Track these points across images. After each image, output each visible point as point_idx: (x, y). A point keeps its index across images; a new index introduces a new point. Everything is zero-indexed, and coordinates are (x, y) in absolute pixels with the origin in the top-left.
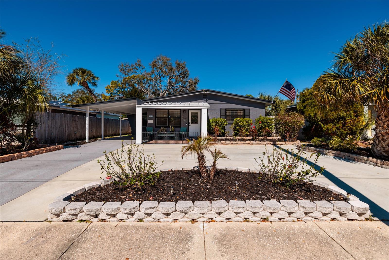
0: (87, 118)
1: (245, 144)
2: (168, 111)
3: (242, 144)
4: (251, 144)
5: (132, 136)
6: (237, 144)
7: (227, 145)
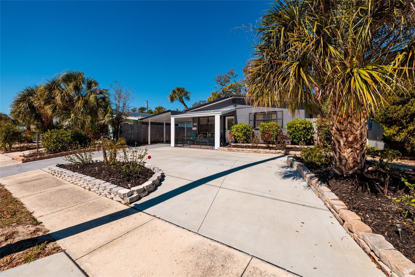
0: (149, 128)
1: (251, 152)
2: (208, 119)
3: (248, 151)
4: (258, 152)
5: (169, 142)
6: (243, 152)
7: (233, 151)
